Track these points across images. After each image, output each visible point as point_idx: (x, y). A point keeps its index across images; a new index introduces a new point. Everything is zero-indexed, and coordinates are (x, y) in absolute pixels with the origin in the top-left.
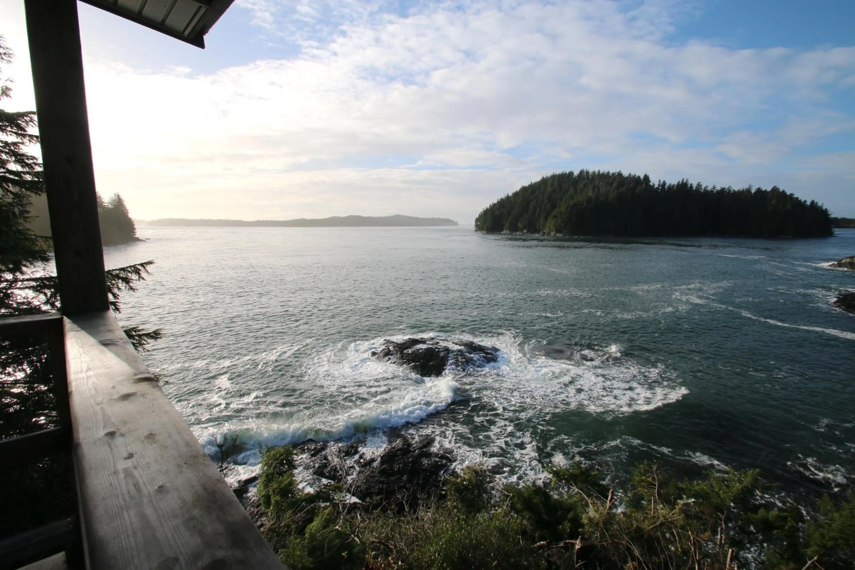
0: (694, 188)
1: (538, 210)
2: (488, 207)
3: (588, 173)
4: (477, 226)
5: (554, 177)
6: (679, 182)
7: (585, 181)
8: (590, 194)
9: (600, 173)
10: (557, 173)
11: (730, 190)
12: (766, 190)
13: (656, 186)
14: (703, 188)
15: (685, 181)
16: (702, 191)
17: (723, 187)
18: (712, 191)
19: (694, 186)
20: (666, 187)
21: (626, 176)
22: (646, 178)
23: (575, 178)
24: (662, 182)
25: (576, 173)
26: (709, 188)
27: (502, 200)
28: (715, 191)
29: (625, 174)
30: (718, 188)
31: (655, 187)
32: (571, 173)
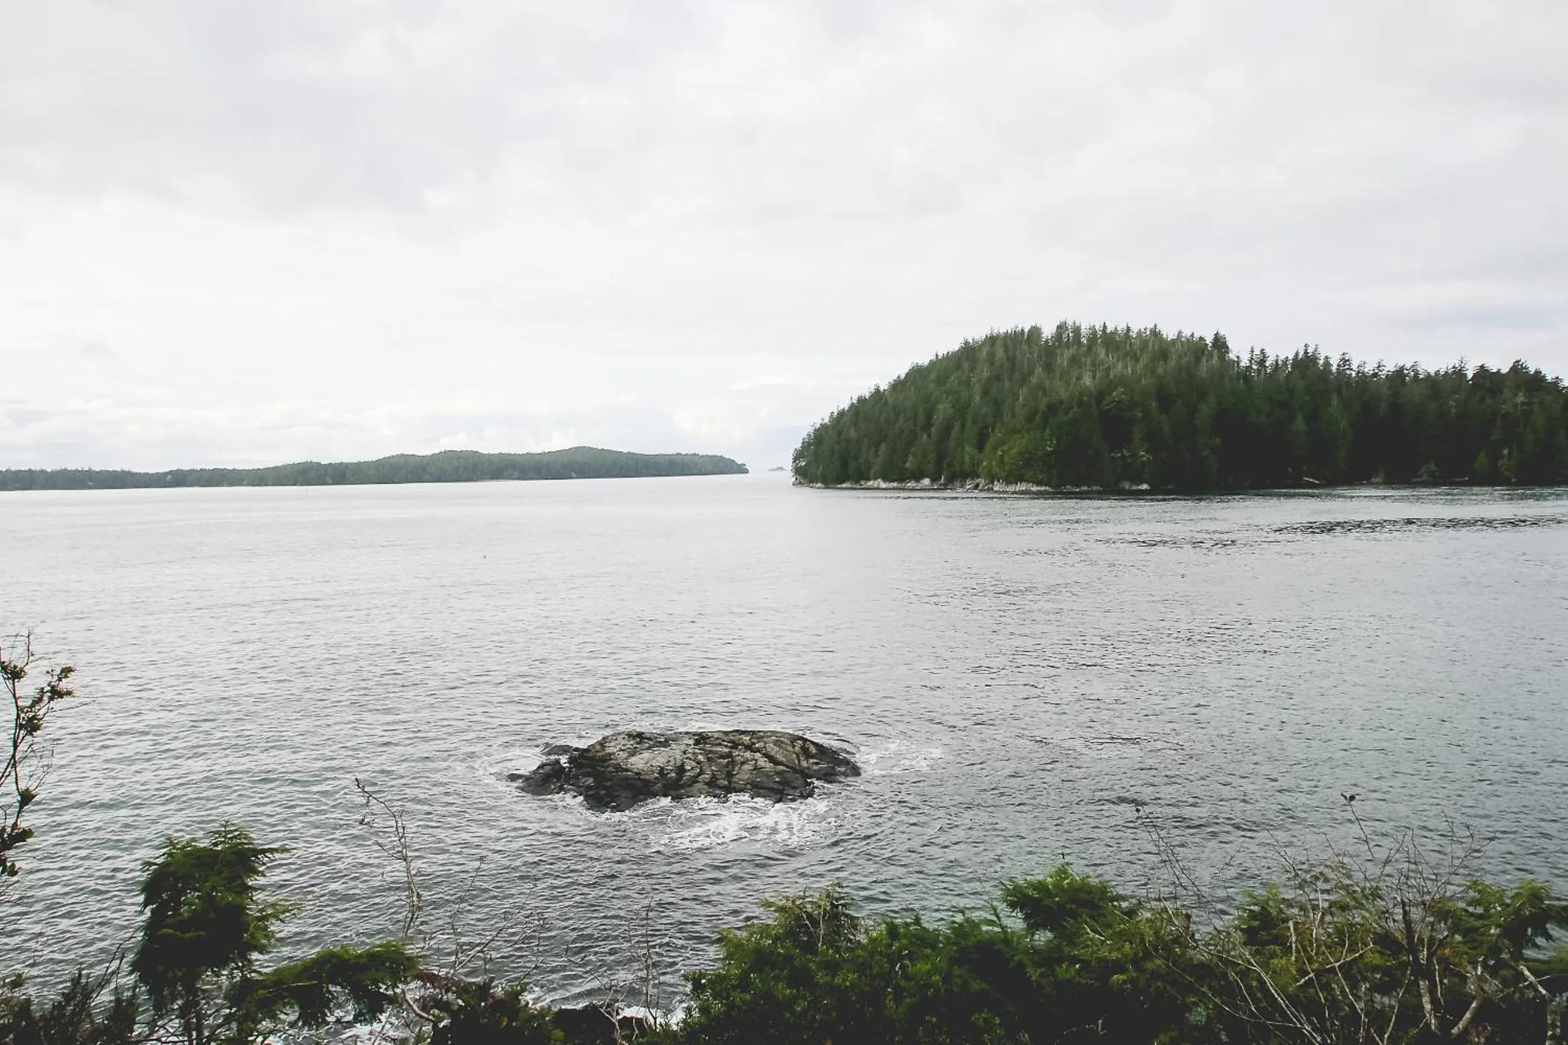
0: (1334, 368)
1: (957, 428)
2: (827, 420)
3: (1077, 330)
4: (798, 471)
5: (992, 340)
6: (1297, 354)
7: (1073, 350)
8: (1087, 380)
9: (1108, 331)
10: (1002, 331)
11: (1417, 374)
12: (1499, 371)
13: (1245, 363)
14: (1354, 367)
15: (1310, 350)
16: (1354, 374)
17: (1401, 364)
18: (1375, 375)
19: (1334, 363)
20: (1267, 364)
21: (1171, 337)
22: (1220, 343)
23: (1047, 341)
24: (1257, 352)
25: (1048, 331)
26: (1369, 369)
27: (862, 401)
28: (1383, 375)
29: (1169, 333)
30: (1390, 367)
31: (1242, 364)
32: (1035, 331)
